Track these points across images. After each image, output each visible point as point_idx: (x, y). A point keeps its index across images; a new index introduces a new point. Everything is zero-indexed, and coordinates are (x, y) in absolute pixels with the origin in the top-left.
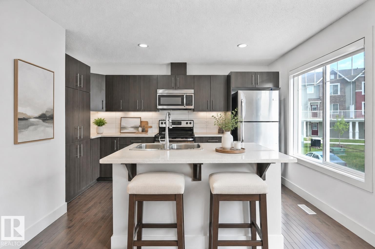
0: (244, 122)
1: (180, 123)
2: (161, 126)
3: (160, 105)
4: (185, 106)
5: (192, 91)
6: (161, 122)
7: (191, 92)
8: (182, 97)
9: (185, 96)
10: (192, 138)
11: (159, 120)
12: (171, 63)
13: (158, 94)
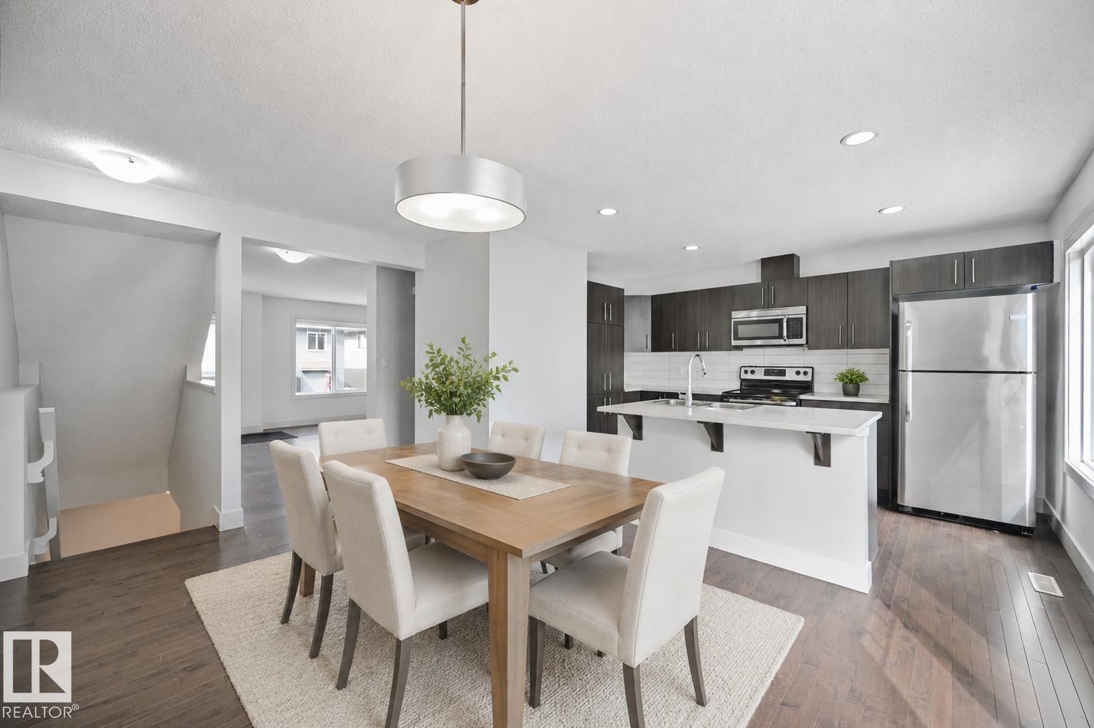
0: (913, 371)
1: (782, 373)
2: (744, 376)
3: (736, 338)
4: (785, 340)
5: (803, 309)
6: (743, 369)
7: (799, 311)
8: (780, 322)
9: (785, 320)
10: (795, 401)
11: (741, 367)
12: (762, 259)
13: (733, 320)
